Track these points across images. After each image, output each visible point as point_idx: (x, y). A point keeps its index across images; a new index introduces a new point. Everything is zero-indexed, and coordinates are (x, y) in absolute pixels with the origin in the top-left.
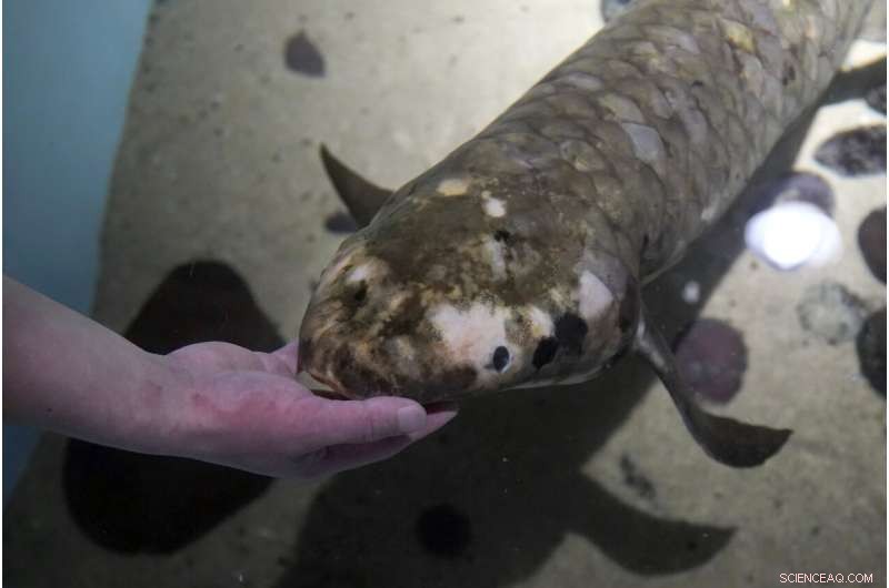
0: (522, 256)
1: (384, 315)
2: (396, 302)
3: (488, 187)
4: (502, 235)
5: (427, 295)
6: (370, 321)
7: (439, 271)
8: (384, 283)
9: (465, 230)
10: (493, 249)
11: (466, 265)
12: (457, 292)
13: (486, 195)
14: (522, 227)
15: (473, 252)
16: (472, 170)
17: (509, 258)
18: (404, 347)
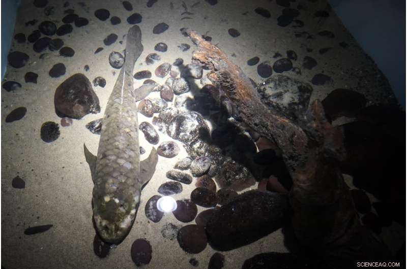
0: (125, 206)
1: (113, 230)
2: (114, 227)
3: (113, 197)
4: (121, 206)
5: (117, 223)
6: (112, 232)
7: (116, 218)
8: (109, 224)
9: (115, 209)
10: (121, 209)
11: (120, 215)
12: (121, 220)
13: (114, 198)
14: (122, 202)
15: (119, 212)
16: (108, 193)
17: (124, 208)
18: (119, 232)
